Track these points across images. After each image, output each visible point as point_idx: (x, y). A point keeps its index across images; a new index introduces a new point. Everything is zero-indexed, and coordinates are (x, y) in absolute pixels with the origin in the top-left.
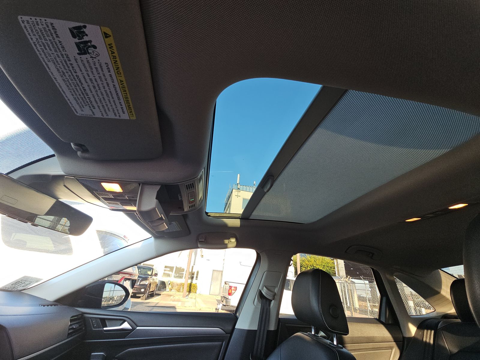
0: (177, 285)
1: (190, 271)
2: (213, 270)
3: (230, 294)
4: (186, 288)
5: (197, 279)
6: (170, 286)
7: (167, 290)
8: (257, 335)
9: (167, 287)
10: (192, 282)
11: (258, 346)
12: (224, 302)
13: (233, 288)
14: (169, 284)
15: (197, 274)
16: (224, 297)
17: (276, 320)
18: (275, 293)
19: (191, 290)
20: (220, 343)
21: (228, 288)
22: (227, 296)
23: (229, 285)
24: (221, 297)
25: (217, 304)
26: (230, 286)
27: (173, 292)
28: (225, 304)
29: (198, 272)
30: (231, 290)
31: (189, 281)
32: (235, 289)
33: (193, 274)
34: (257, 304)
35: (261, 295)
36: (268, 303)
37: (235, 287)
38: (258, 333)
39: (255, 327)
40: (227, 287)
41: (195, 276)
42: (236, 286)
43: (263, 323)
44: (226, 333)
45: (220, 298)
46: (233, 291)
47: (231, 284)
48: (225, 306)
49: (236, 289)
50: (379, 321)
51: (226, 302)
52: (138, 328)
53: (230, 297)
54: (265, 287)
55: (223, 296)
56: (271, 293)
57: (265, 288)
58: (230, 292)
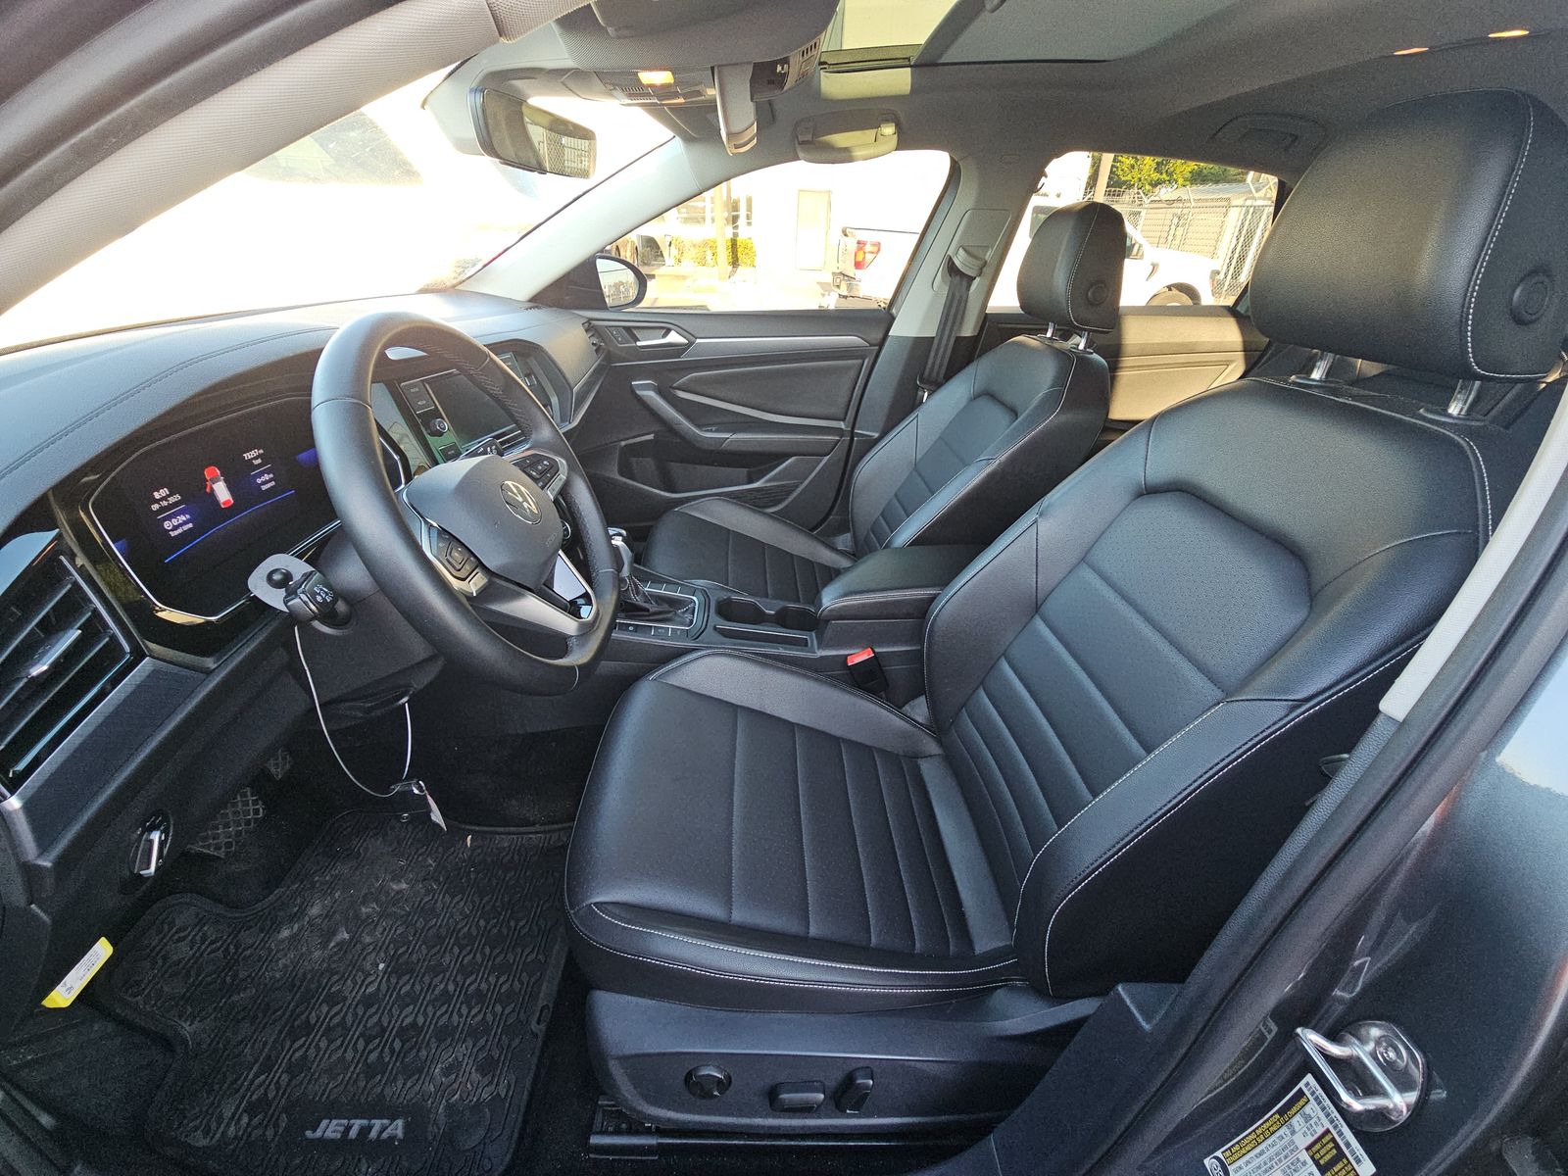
0: (694, 246)
1: (725, 198)
2: (800, 191)
3: (858, 265)
4: (724, 255)
5: (749, 224)
6: (674, 251)
7: (667, 262)
8: (935, 346)
9: (665, 254)
10: (736, 235)
11: (934, 363)
12: (844, 287)
13: (868, 248)
14: (670, 245)
15: (749, 208)
16: (841, 273)
17: (979, 317)
18: (986, 262)
19: (738, 259)
20: (860, 361)
21: (853, 247)
22: (851, 271)
23: (853, 236)
24: (834, 274)
25: (823, 295)
26: (859, 243)
27: (688, 266)
28: (845, 293)
29: (749, 201)
30: (862, 252)
31: (729, 232)
32: (875, 249)
33: (735, 208)
34: (939, 287)
35: (952, 269)
36: (965, 283)
37: (874, 245)
38: (936, 342)
39: (931, 332)
40: (851, 244)
41: (743, 213)
42: (875, 240)
43: (949, 323)
44: (871, 345)
45: (829, 279)
46: (869, 257)
47: (862, 236)
48: (845, 297)
49: (879, 250)
50: (1232, 311)
51: (850, 287)
52: (698, 341)
53: (858, 274)
54: (965, 250)
55: (838, 271)
56: (975, 262)
57: (961, 251)
58: (860, 259)
